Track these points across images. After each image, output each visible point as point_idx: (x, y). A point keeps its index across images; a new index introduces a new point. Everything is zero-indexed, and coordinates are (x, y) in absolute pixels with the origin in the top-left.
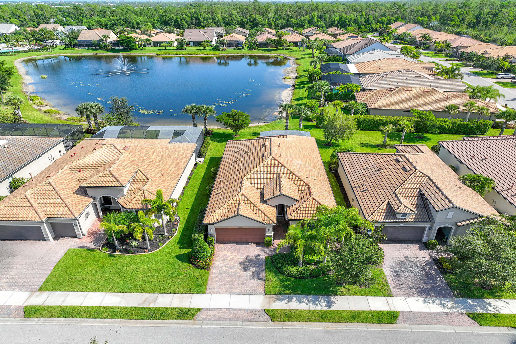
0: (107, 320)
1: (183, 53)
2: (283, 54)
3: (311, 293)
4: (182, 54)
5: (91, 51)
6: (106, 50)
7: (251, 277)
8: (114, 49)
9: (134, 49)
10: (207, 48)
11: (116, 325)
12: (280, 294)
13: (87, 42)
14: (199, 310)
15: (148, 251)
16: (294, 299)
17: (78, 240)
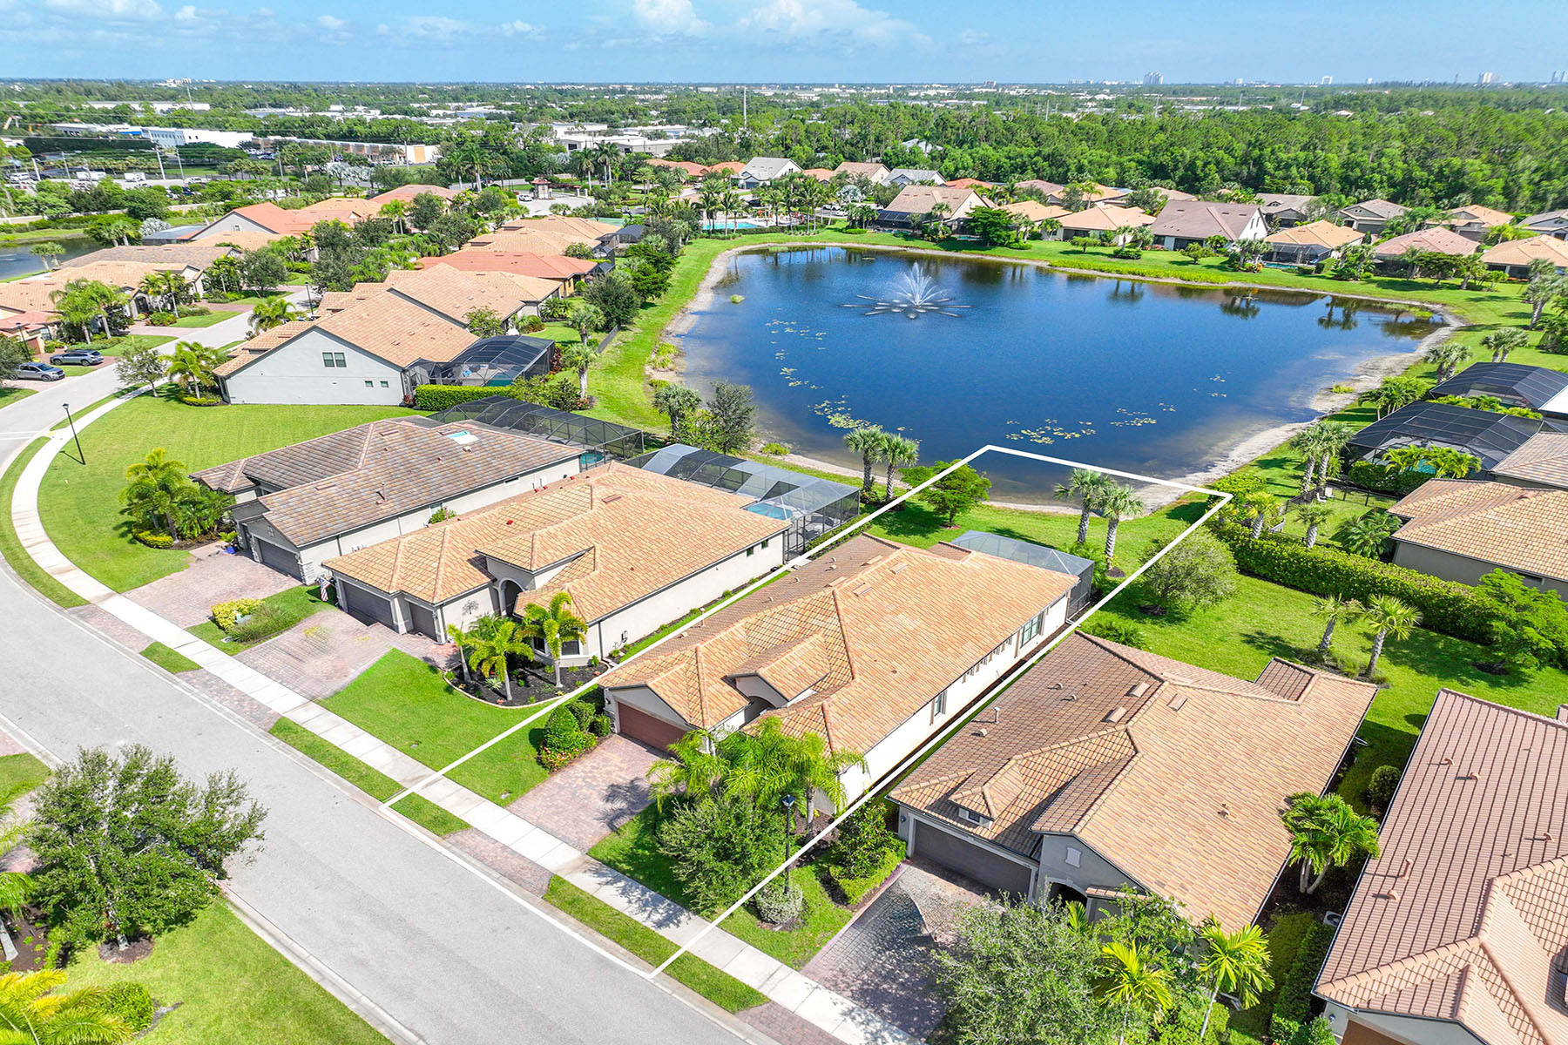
0: (345, 781)
1: (1121, 268)
2: (1444, 305)
3: (659, 888)
4: (1118, 272)
5: (901, 241)
6: (933, 240)
7: (600, 816)
8: (955, 239)
9: (1002, 245)
10: (1201, 260)
11: (348, 794)
12: (610, 864)
13: (901, 217)
14: (465, 826)
15: (504, 704)
16: (622, 884)
17: (434, 647)
